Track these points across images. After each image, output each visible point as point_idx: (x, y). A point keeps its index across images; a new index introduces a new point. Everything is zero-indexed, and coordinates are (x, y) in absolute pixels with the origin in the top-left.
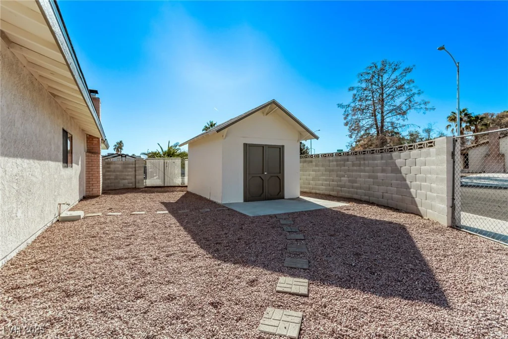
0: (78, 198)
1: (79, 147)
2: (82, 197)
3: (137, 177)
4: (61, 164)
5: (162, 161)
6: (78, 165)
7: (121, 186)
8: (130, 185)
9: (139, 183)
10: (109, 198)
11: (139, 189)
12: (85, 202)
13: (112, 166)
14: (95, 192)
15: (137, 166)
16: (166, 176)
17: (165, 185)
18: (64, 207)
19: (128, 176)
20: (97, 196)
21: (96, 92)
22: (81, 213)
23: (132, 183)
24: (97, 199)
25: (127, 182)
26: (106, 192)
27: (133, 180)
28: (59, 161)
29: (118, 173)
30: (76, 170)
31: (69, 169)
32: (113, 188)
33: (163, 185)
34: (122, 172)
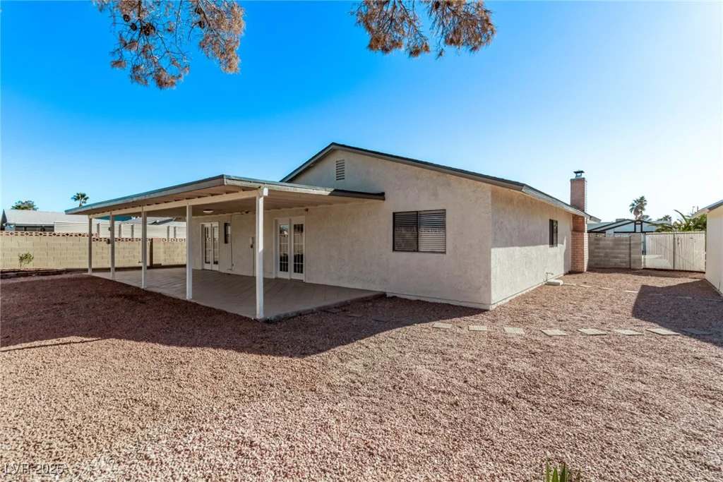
0: (563, 272)
1: (564, 228)
2: (567, 271)
3: (632, 256)
4: (548, 246)
5: (672, 236)
6: (563, 244)
7: (612, 264)
8: (624, 265)
9: (634, 262)
10: (591, 274)
11: (634, 270)
12: (567, 276)
13: (601, 242)
14: (579, 268)
15: (632, 242)
16: (677, 257)
17: (676, 268)
18: (550, 276)
19: (620, 253)
20: (582, 272)
21: (582, 172)
22: (561, 282)
23: (625, 262)
24: (580, 275)
25: (621, 257)
26: (591, 269)
27: (627, 259)
28: (545, 244)
29: (608, 251)
30: (561, 249)
31: (555, 248)
32: (603, 266)
33: (670, 266)
34: (614, 249)
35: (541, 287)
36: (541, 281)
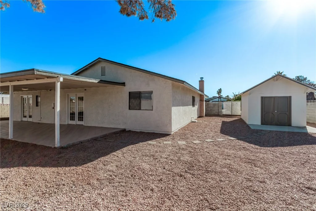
0: (197, 117)
1: (197, 99)
2: (198, 116)
3: (219, 110)
4: (192, 106)
5: (231, 103)
6: (197, 105)
7: (213, 113)
8: (216, 114)
9: (220, 113)
10: (206, 118)
11: (220, 115)
12: (199, 118)
13: (209, 105)
14: (202, 115)
15: (219, 105)
16: (233, 110)
17: (232, 114)
18: (193, 118)
19: (215, 109)
20: (203, 117)
21: (203, 78)
22: (197, 121)
23: (217, 113)
24: (203, 118)
25: (215, 112)
26: (206, 116)
27: (218, 111)
28: (191, 105)
29: (211, 108)
30: (196, 107)
31: (194, 107)
32: (209, 114)
33: (231, 114)
34: (213, 107)
35: (190, 123)
36: (190, 121)
